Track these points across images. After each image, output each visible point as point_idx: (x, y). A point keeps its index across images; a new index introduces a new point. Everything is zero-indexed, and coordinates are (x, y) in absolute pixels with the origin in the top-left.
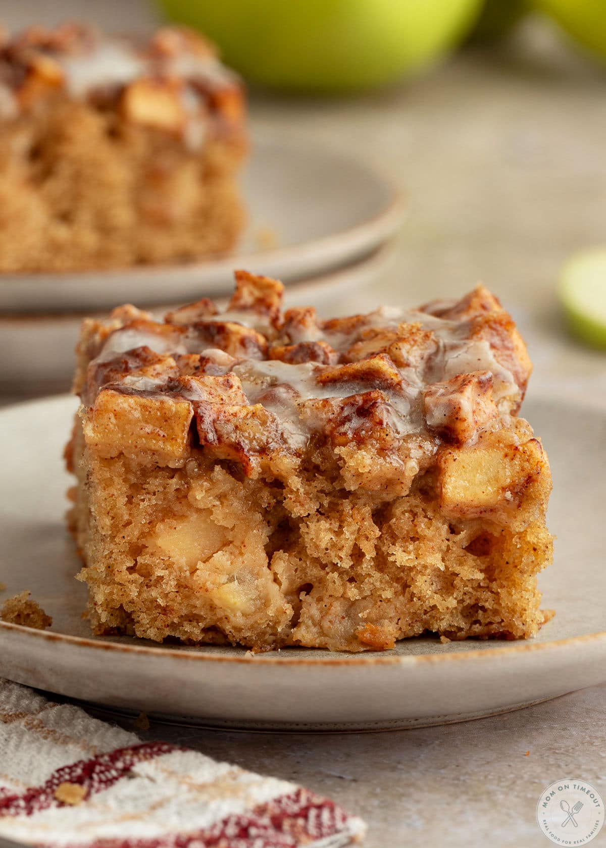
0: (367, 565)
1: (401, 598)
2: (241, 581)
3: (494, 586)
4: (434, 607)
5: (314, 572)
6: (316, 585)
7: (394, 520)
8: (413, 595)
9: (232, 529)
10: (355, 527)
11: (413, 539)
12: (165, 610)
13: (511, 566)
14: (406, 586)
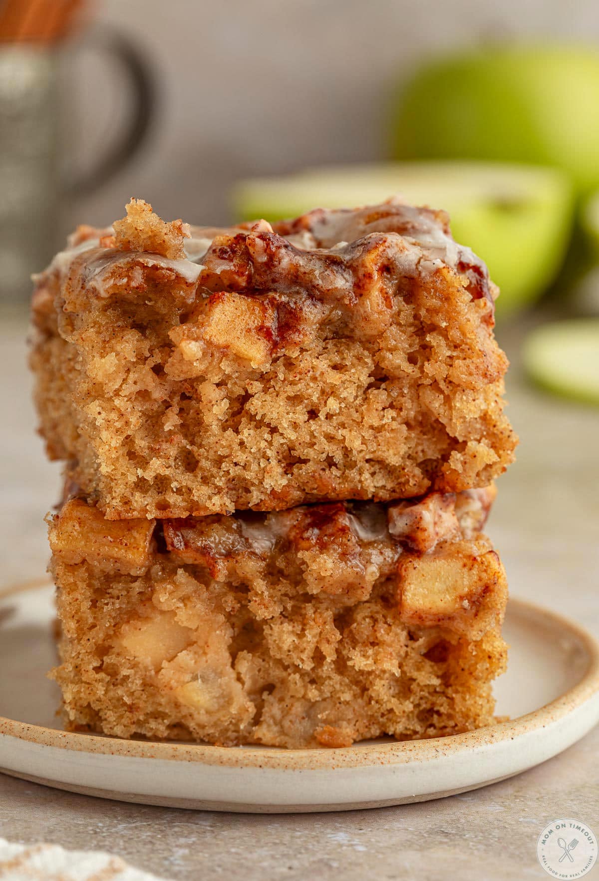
0: (327, 668)
1: (360, 701)
2: (205, 680)
3: (450, 691)
4: (391, 711)
5: (276, 673)
6: (278, 685)
7: (355, 625)
8: (371, 698)
9: (196, 630)
10: (317, 630)
11: (373, 644)
12: (131, 708)
13: (466, 673)
14: (364, 689)
